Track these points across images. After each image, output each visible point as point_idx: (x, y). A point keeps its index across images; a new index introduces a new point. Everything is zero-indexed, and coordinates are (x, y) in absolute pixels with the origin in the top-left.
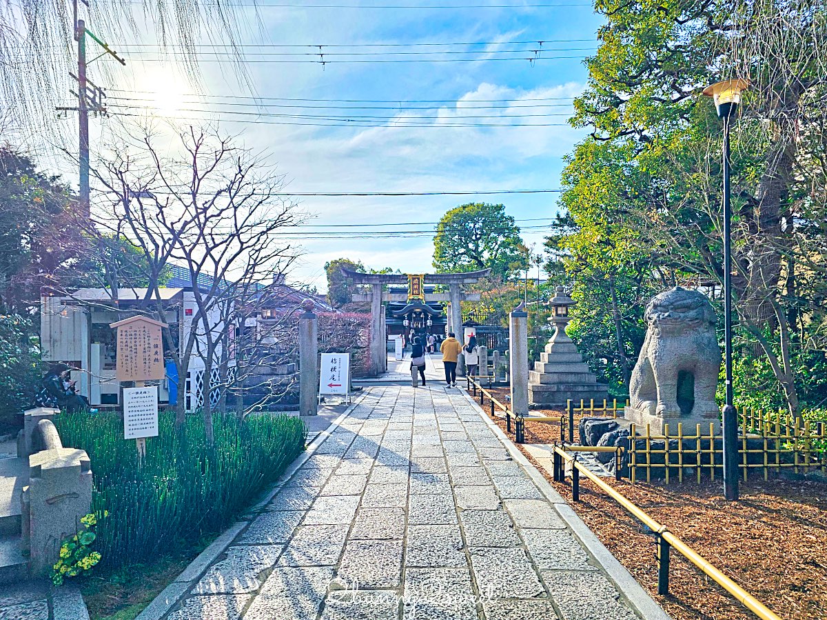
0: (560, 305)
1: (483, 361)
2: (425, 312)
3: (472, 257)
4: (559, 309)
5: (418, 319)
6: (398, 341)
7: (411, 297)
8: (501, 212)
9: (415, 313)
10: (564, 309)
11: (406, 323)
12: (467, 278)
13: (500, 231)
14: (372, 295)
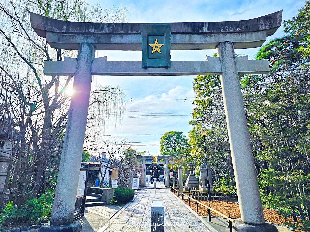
0: (191, 166)
1: (174, 182)
2: (158, 167)
3: (173, 148)
4: (191, 167)
5: (155, 169)
6: (149, 177)
7: (154, 163)
8: (181, 134)
9: (154, 167)
10: (192, 167)
11: (151, 171)
12: (170, 157)
13: (182, 140)
14: (142, 162)
